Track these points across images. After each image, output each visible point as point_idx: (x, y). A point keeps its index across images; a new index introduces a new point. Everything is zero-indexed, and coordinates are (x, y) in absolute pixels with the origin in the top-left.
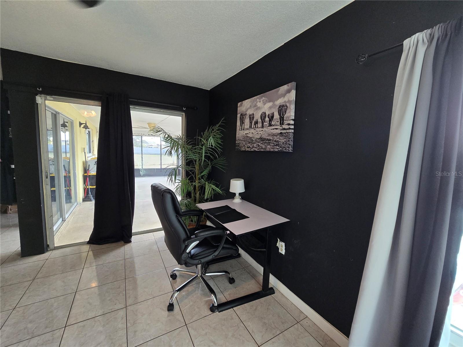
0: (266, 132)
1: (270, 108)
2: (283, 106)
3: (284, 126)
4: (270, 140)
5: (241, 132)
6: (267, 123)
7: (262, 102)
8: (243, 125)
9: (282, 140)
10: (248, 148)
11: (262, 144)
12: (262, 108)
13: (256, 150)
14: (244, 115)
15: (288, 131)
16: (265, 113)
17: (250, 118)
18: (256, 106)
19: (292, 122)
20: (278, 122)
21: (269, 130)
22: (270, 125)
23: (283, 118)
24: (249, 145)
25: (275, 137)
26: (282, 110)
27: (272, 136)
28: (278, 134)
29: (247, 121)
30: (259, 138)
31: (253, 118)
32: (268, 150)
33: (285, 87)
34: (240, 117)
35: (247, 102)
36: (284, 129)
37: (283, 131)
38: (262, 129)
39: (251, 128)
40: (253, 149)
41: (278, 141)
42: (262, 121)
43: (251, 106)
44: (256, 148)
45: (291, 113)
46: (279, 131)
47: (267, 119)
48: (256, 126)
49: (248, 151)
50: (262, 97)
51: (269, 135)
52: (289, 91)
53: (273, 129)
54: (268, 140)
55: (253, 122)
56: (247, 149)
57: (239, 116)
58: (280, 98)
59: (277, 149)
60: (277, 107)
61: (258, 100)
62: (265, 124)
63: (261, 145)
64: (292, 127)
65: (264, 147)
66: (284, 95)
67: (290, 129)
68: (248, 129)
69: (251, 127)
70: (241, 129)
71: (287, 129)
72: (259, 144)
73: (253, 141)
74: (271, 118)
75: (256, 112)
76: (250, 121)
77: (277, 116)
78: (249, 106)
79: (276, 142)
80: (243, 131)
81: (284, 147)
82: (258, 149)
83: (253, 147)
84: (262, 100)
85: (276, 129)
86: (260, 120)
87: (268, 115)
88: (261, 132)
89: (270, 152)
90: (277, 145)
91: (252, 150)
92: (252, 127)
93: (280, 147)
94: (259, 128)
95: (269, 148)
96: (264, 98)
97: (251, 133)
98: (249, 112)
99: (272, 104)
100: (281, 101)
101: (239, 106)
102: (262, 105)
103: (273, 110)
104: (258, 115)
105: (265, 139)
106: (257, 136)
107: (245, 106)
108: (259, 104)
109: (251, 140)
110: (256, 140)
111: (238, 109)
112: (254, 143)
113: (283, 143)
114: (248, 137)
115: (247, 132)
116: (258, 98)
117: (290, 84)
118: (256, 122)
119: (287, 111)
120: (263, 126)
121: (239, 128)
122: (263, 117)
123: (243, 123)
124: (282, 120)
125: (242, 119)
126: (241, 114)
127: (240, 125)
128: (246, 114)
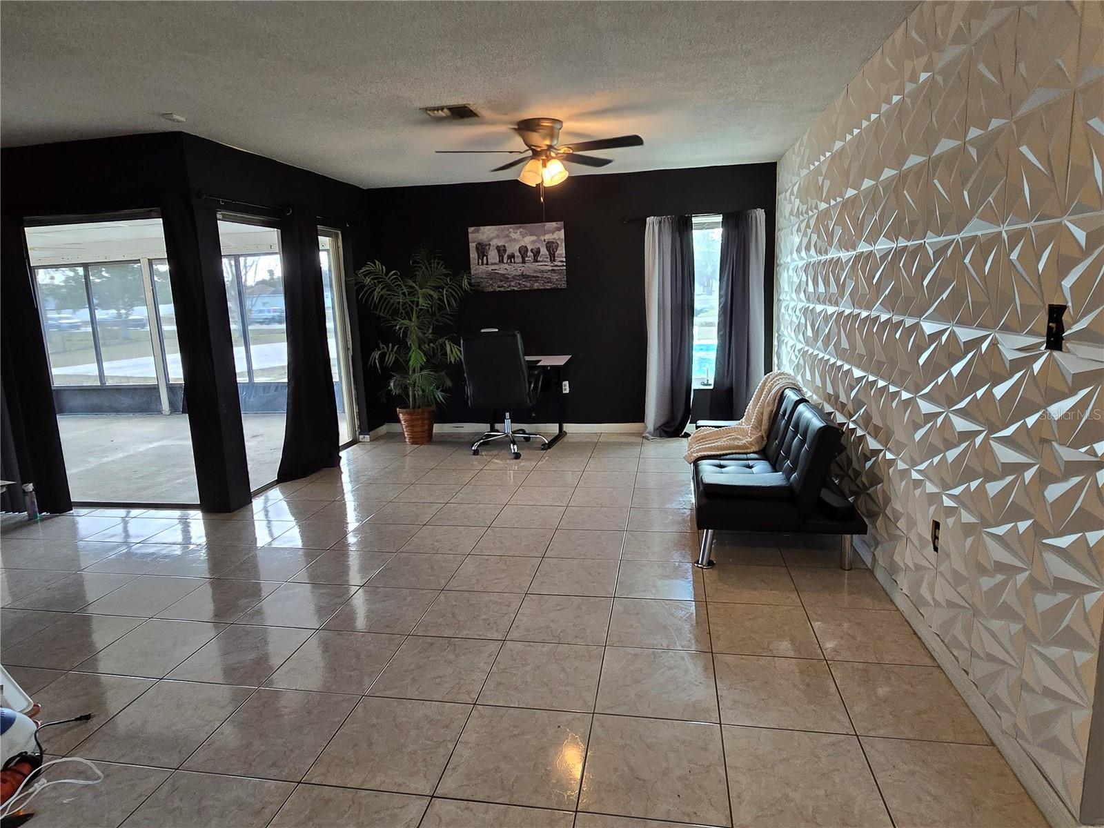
0: (530, 267)
1: (533, 242)
2: (553, 242)
3: (556, 263)
4: (538, 277)
5: (481, 267)
6: (530, 259)
7: (519, 233)
8: (485, 258)
9: (555, 277)
10: (499, 287)
11: (525, 281)
12: (520, 241)
13: (516, 289)
14: (486, 245)
15: (561, 268)
16: (526, 247)
17: (499, 251)
18: (507, 236)
19: (564, 260)
20: (547, 258)
21: (536, 266)
22: (536, 261)
23: (554, 254)
24: (502, 283)
25: (545, 274)
26: (551, 247)
27: (541, 272)
28: (549, 271)
29: (493, 255)
30: (519, 275)
31: (505, 251)
32: (536, 288)
33: (554, 224)
34: (477, 248)
35: (489, 230)
36: (557, 266)
37: (555, 268)
39: (503, 262)
41: (550, 278)
42: (522, 256)
43: (497, 235)
44: (516, 287)
45: (561, 251)
46: (551, 268)
47: (530, 254)
48: (511, 261)
49: (499, 291)
50: (520, 227)
51: (535, 271)
52: (559, 229)
53: (542, 265)
54: (534, 277)
55: (506, 256)
56: (498, 289)
57: (472, 246)
58: (549, 234)
59: (548, 286)
61: (511, 230)
62: (527, 259)
63: (524, 283)
64: (565, 264)
65: (528, 285)
66: (549, 232)
67: (563, 266)
69: (501, 261)
70: (480, 264)
72: (521, 282)
73: (508, 278)
74: (537, 253)
75: (510, 243)
76: (499, 254)
77: (544, 251)
78: (494, 234)
79: (546, 278)
81: (558, 284)
82: (519, 288)
83: (510, 286)
84: (518, 231)
85: (545, 265)
86: (517, 254)
87: (532, 250)
88: (523, 269)
89: (539, 289)
90: (548, 282)
91: (509, 289)
92: (505, 261)
93: (554, 284)
95: (536, 286)
96: (521, 230)
97: (503, 269)
98: (495, 242)
99: (534, 238)
100: (548, 237)
101: (473, 232)
102: (520, 237)
103: (538, 245)
104: (513, 248)
105: (529, 276)
106: (514, 273)
107: (486, 233)
108: (513, 236)
109: (504, 278)
110: (514, 278)
111: (470, 236)
112: (511, 281)
113: (557, 280)
114: (498, 273)
115: (493, 267)
116: (511, 228)
117: (559, 223)
118: (512, 256)
119: (559, 248)
120: (524, 262)
121: (477, 262)
122: (523, 251)
123: (484, 255)
124: (552, 257)
125: (482, 250)
126: (479, 244)
127: (477, 258)
128: (490, 245)
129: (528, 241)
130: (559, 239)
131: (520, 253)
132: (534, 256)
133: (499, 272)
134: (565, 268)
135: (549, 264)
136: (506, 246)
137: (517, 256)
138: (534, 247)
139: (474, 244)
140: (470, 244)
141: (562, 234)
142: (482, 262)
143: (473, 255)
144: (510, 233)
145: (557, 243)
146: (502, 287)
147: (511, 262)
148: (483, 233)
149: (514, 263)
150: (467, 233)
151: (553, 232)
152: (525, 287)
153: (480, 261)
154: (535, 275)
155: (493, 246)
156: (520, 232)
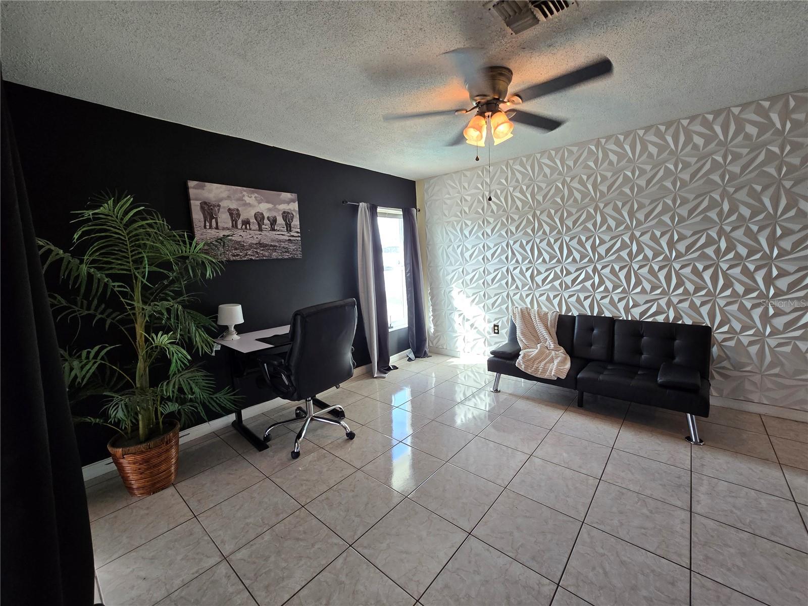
0: (268, 236)
1: (269, 210)
2: (288, 213)
3: (292, 234)
4: (276, 246)
5: (209, 231)
6: (267, 227)
7: (253, 198)
8: (214, 221)
9: (292, 247)
10: (234, 256)
11: (263, 250)
12: (255, 206)
13: (253, 258)
14: (214, 206)
15: (297, 238)
16: (262, 214)
17: (231, 214)
18: (241, 199)
19: (299, 230)
21: (273, 235)
22: (273, 229)
23: (290, 224)
24: (238, 252)
25: (282, 243)
26: (287, 216)
27: (278, 242)
28: (286, 240)
29: (224, 219)
30: (256, 244)
31: (239, 215)
32: (275, 257)
33: (289, 195)
34: (202, 208)
35: (217, 188)
36: (293, 236)
37: (292, 238)
38: (260, 233)
39: (237, 227)
40: (247, 257)
41: (287, 248)
42: (258, 223)
43: (228, 196)
44: (253, 256)
45: (296, 222)
46: (288, 238)
47: (266, 221)
49: (234, 261)
50: (253, 192)
51: (273, 241)
52: (293, 200)
53: (279, 235)
54: (271, 246)
55: (239, 222)
56: (232, 258)
57: (195, 205)
58: (284, 204)
59: (286, 256)
60: (281, 213)
61: (245, 193)
62: (263, 226)
63: (262, 252)
65: (267, 254)
66: (284, 202)
67: (299, 236)
68: (229, 229)
69: (235, 226)
70: (208, 227)
71: (297, 237)
72: (258, 251)
73: (244, 246)
74: (273, 222)
75: (244, 208)
76: (232, 218)
77: (280, 220)
78: (225, 195)
79: (284, 248)
80: (217, 231)
81: (295, 254)
82: (257, 257)
83: (246, 255)
85: (283, 235)
86: (253, 220)
87: (268, 218)
88: (259, 237)
89: (277, 259)
90: (286, 252)
91: (246, 259)
92: (239, 227)
93: (291, 254)
94: (254, 230)
95: (275, 255)
96: (256, 195)
97: (239, 235)
98: (225, 204)
99: (270, 206)
100: (283, 207)
101: (195, 188)
102: (256, 203)
103: (274, 214)
104: (248, 214)
105: (266, 245)
106: (250, 241)
107: (214, 191)
108: (247, 199)
109: (240, 246)
110: (251, 246)
111: (192, 192)
112: (247, 249)
113: (294, 250)
114: (231, 240)
115: (227, 233)
116: (245, 191)
117: (293, 194)
118: (246, 223)
119: (294, 220)
120: (260, 229)
121: (203, 224)
122: (259, 218)
123: (212, 218)
124: (289, 227)
125: (209, 211)
126: (205, 203)
127: (203, 220)
128: (219, 206)
129: (264, 208)
130: (294, 210)
131: (256, 220)
132: (271, 224)
133: (233, 238)
134: (300, 239)
135: (286, 233)
136: (239, 209)
137: (253, 223)
138: (272, 214)
139: (198, 203)
140: (192, 202)
141: (295, 206)
142: (211, 227)
143: (197, 216)
144: (244, 196)
145: (292, 214)
146: (238, 255)
147: (246, 228)
148: (210, 191)
149: (250, 229)
150: (186, 189)
151: (288, 203)
152: (264, 256)
153: (208, 224)
154: (272, 244)
155: (224, 207)
156: (255, 197)
